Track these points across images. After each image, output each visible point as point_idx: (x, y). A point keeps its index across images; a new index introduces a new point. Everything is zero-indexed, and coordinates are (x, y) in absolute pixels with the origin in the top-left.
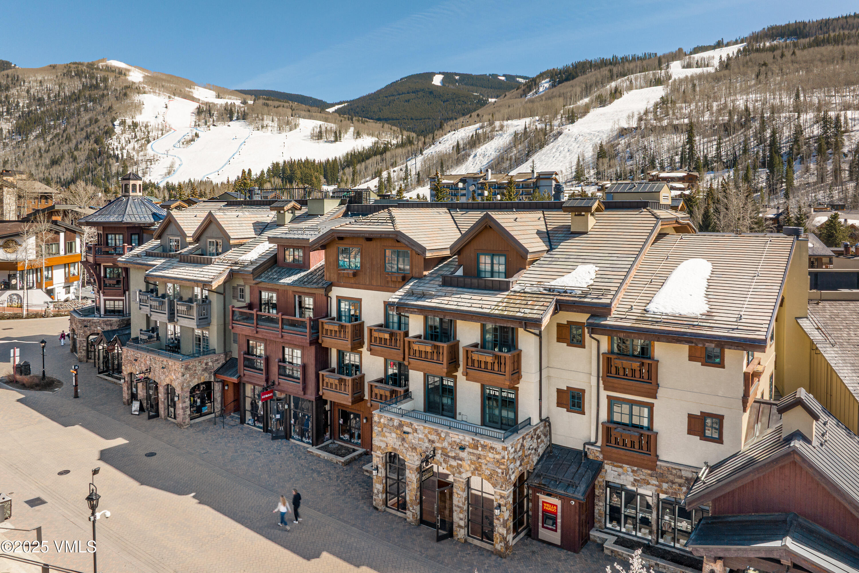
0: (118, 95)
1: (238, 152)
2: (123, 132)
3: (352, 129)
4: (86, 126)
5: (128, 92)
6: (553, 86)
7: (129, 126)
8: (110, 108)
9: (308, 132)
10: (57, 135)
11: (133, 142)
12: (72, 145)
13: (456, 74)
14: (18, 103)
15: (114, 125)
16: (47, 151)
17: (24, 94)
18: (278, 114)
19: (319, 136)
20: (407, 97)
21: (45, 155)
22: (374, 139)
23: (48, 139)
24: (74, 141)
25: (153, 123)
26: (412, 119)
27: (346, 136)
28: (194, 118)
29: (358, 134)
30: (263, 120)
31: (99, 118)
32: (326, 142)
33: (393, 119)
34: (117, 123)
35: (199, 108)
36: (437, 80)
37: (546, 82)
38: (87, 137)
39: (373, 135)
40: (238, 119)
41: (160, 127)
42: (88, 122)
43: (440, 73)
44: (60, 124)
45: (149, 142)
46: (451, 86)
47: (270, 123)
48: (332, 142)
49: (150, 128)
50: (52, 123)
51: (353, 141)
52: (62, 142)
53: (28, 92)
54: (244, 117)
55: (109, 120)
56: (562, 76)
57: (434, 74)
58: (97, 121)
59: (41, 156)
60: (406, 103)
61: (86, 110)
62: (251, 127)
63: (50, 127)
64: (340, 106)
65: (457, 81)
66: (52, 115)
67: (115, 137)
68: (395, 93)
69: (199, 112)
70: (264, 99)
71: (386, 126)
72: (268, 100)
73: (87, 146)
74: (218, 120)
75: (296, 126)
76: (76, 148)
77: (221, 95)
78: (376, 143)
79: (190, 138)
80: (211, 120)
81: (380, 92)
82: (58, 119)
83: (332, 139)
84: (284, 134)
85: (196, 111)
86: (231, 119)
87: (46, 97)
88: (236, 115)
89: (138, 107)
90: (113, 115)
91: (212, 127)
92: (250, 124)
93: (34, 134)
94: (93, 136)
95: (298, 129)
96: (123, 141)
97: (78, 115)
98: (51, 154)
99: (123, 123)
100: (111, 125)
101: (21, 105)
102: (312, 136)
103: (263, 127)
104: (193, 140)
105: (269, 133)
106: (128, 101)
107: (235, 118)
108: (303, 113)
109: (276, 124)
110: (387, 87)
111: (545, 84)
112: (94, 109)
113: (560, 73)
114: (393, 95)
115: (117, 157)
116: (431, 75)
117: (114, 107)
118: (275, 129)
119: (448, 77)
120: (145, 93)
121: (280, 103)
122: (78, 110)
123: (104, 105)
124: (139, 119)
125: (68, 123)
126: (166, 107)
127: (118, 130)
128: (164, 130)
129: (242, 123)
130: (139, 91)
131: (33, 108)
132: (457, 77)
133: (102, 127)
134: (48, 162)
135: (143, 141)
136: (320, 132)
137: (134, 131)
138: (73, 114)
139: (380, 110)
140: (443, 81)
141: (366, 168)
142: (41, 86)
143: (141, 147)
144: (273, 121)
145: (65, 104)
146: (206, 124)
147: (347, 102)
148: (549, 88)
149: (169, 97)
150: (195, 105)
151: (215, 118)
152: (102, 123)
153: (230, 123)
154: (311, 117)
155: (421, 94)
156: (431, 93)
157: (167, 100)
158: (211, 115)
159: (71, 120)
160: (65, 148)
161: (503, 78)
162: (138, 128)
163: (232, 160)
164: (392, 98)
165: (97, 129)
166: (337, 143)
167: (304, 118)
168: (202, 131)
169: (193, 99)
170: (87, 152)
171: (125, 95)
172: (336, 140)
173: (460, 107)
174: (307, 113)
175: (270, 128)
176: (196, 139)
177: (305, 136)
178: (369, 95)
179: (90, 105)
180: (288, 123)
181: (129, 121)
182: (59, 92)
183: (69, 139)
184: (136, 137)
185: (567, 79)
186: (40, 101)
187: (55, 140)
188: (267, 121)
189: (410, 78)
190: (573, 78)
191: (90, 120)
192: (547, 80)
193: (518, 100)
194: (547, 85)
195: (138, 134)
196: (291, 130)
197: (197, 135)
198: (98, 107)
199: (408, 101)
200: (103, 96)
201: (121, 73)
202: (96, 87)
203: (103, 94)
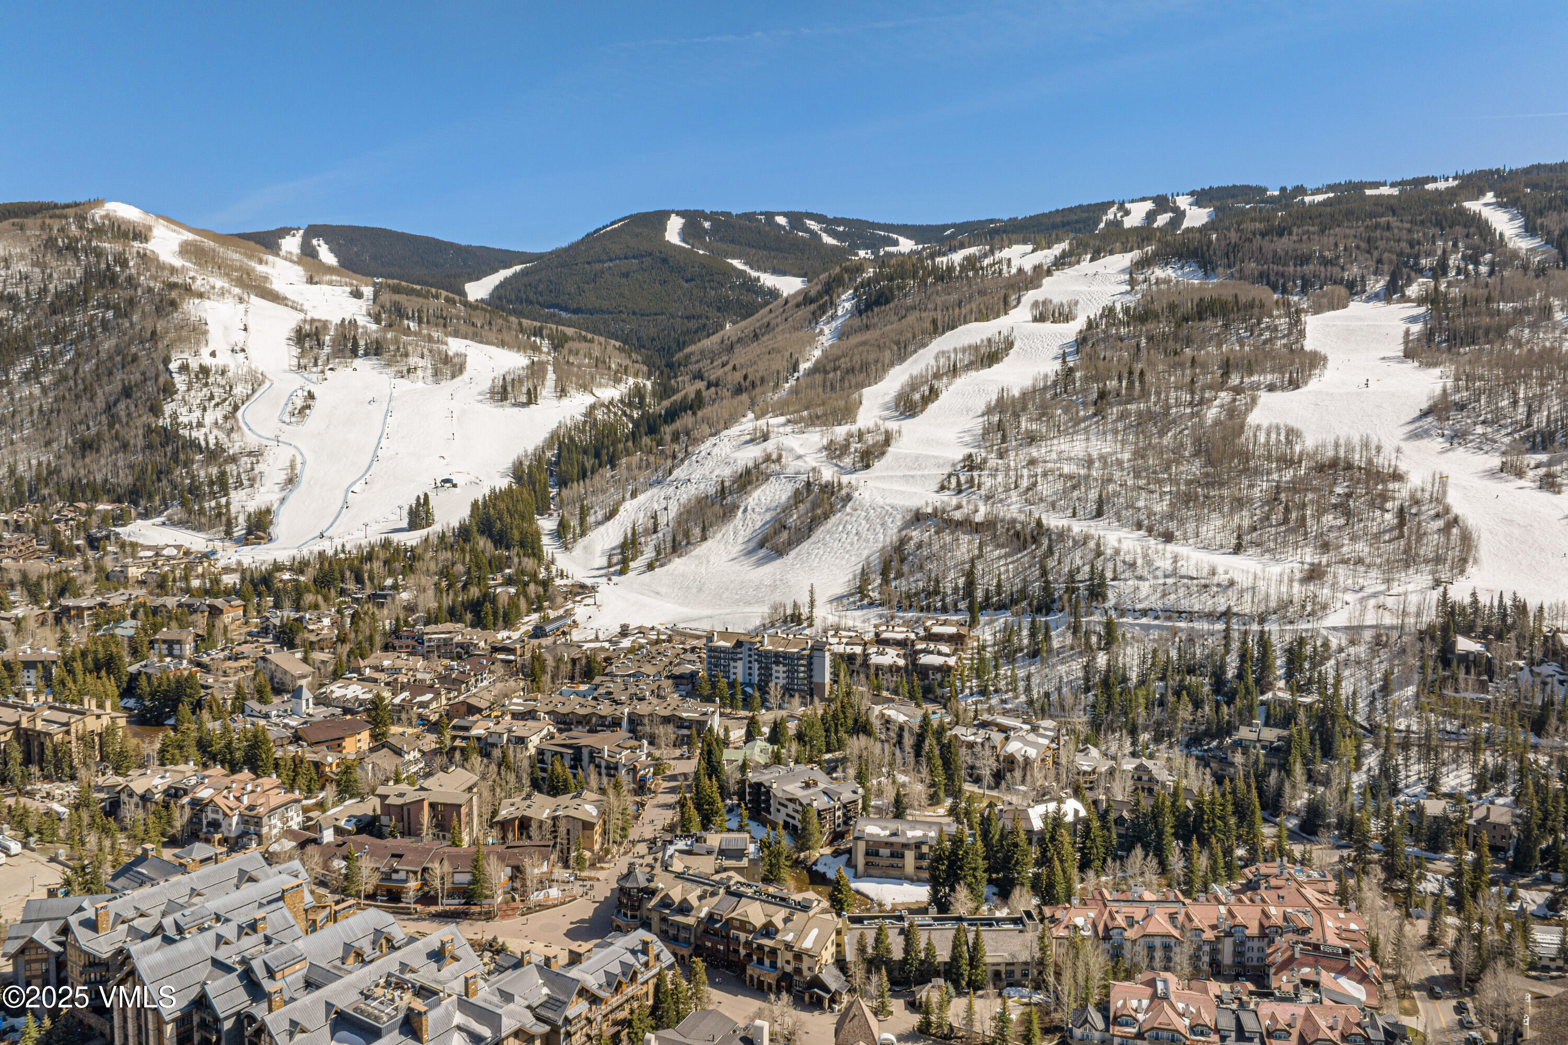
0: (157, 301)
1: (384, 435)
2: (189, 387)
4: (117, 367)
5: (175, 297)
6: (858, 308)
7: (197, 375)
8: (153, 333)
9: (486, 385)
11: (210, 408)
13: (705, 216)
15: (169, 369)
19: (503, 392)
20: (624, 266)
22: (586, 399)
25: (230, 363)
26: (634, 313)
27: (544, 392)
28: (296, 351)
29: (562, 392)
30: (407, 356)
32: (514, 405)
33: (603, 312)
34: (173, 367)
35: (299, 331)
36: (674, 230)
38: (126, 393)
39: (583, 384)
40: (366, 354)
41: (247, 374)
42: (117, 359)
43: (677, 213)
44: (61, 354)
45: (236, 407)
46: (697, 247)
47: (421, 363)
48: (524, 405)
49: (230, 376)
50: (46, 349)
51: (555, 402)
54: (376, 349)
55: (159, 361)
56: (871, 292)
57: (667, 215)
60: (624, 280)
62: (391, 372)
63: (45, 358)
65: (706, 230)
67: (178, 397)
68: (604, 257)
69: (300, 338)
72: (398, 291)
73: (135, 415)
74: (334, 356)
75: (462, 362)
76: (113, 417)
77: (314, 275)
78: (590, 405)
79: (299, 403)
80: (323, 356)
83: (524, 399)
84: (444, 385)
85: (295, 335)
86: (356, 356)
88: (362, 347)
89: (199, 330)
90: (163, 348)
91: (328, 373)
92: (388, 364)
93: (18, 369)
95: (466, 375)
96: (195, 408)
97: (93, 338)
98: (67, 422)
99: (184, 368)
100: (164, 371)
102: (492, 392)
103: (409, 371)
104: (307, 407)
105: (420, 383)
106: (180, 317)
107: (361, 352)
109: (428, 364)
113: (868, 284)
114: (600, 261)
116: (663, 217)
117: (160, 331)
118: (429, 373)
119: (691, 222)
120: (201, 295)
126: (245, 329)
128: (254, 381)
129: (374, 362)
130: (190, 291)
132: (706, 223)
135: (227, 406)
136: (504, 388)
137: (206, 383)
138: (82, 333)
139: (581, 291)
140: (683, 233)
143: (227, 420)
144: (422, 356)
146: (317, 366)
148: (851, 313)
149: (241, 298)
150: (289, 321)
151: (329, 352)
152: (145, 363)
153: (356, 363)
154: (480, 339)
155: (647, 261)
156: (664, 261)
157: (240, 308)
158: (321, 345)
159: (82, 346)
160: (88, 407)
161: (783, 222)
162: (212, 377)
163: (379, 452)
164: (598, 266)
165: (140, 378)
166: (533, 406)
167: (466, 340)
168: (314, 382)
169: (281, 301)
171: (172, 303)
172: (529, 403)
175: (420, 373)
176: (310, 402)
177: (480, 394)
180: (448, 359)
182: (44, 283)
183: (91, 393)
184: (212, 396)
187: (65, 390)
188: (414, 358)
195: (214, 390)
196: (453, 377)
197: (311, 396)
199: (626, 275)
200: (131, 302)
201: (141, 235)
202: (112, 278)
203: (131, 299)
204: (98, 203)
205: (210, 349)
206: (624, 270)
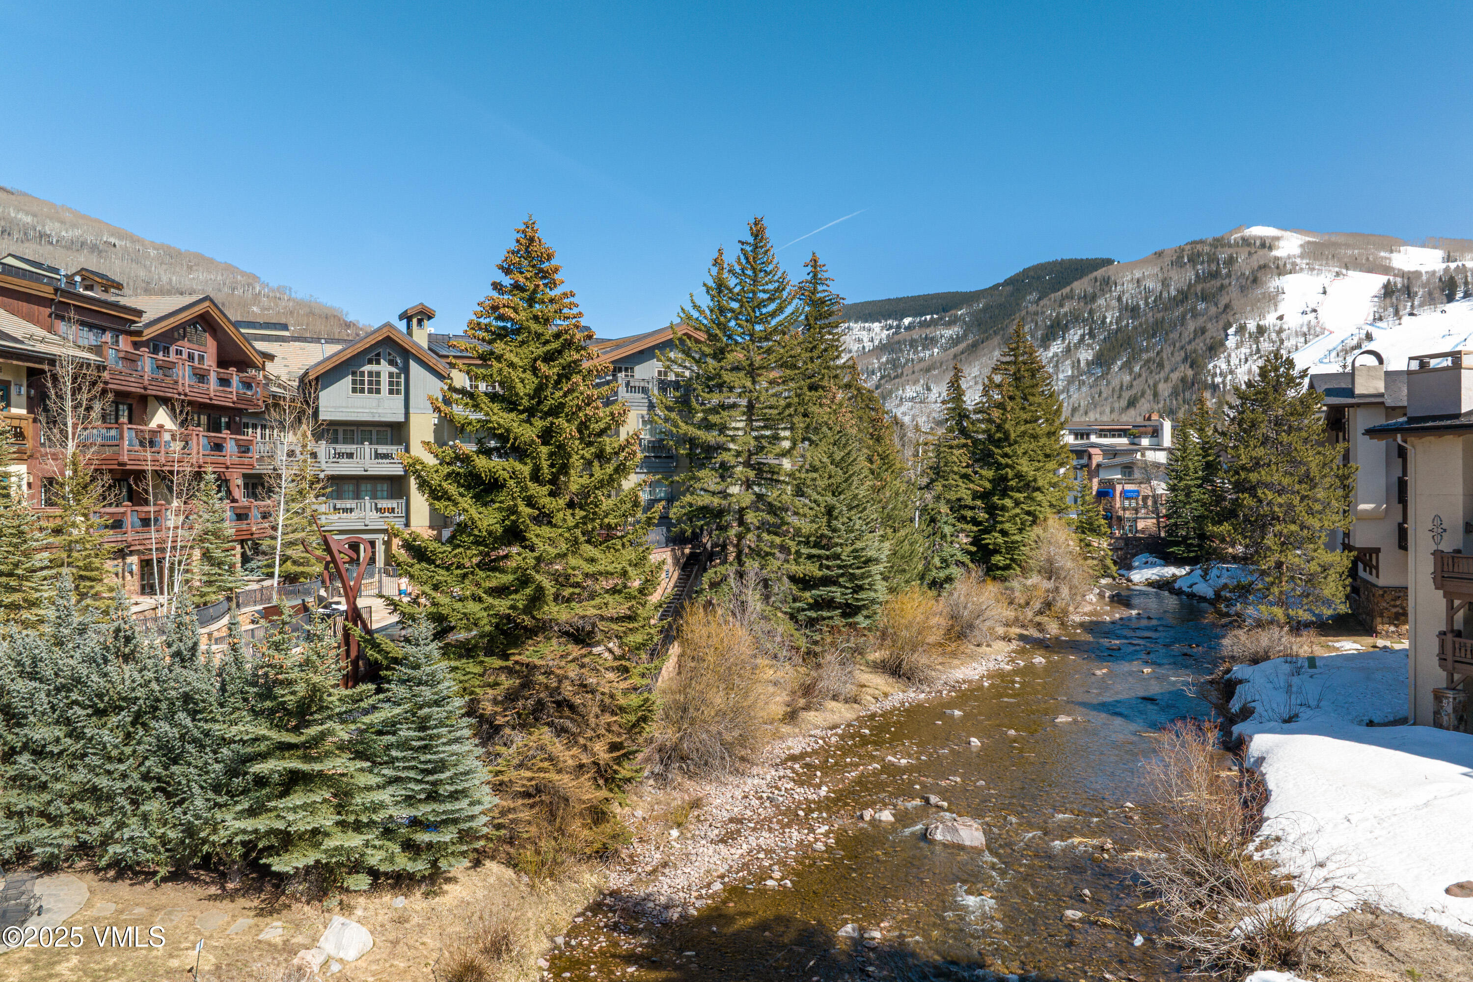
2: (1240, 344)
5: (1260, 276)
7: (1251, 335)
10: (1148, 361)
14: (1105, 318)
17: (1114, 303)
31: (1209, 326)
34: (1232, 330)
52: (1151, 372)
53: (1119, 299)
55: (1220, 328)
63: (1141, 350)
66: (1145, 331)
67: (1224, 355)
69: (1388, 291)
82: (1154, 335)
85: (1383, 291)
87: (1142, 303)
96: (1234, 361)
99: (1241, 329)
100: (1221, 336)
101: (1108, 320)
115: (1214, 387)
122: (1184, 317)
124: (1270, 320)
126: (1325, 293)
127: (1231, 342)
131: (1124, 323)
142: (1139, 287)
152: (1211, 333)
160: (1154, 379)
170: (1173, 384)
171: (1255, 281)
179: (1201, 306)
181: (1252, 326)
182: (1161, 293)
186: (1134, 311)
198: (1212, 308)
202: (1215, 275)
203: (1222, 285)
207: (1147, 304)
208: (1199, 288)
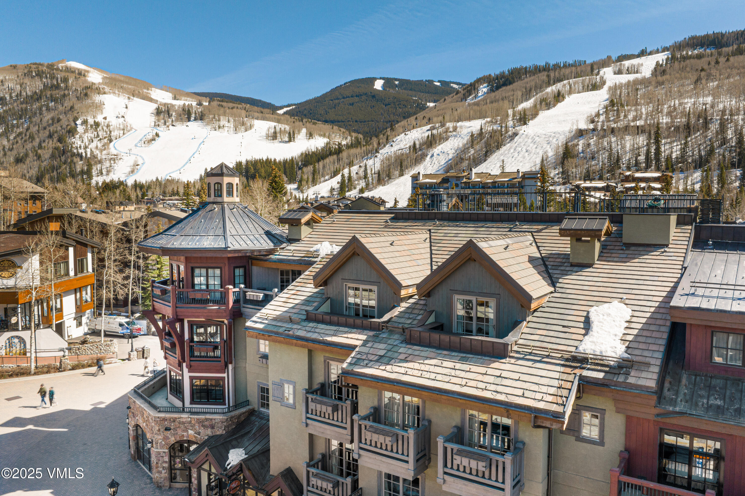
0: (78, 95)
1: (198, 150)
2: (86, 131)
3: (304, 131)
4: (49, 125)
5: (89, 93)
6: (492, 90)
7: (91, 126)
8: (72, 108)
9: (264, 133)
10: (20, 134)
11: (95, 141)
12: (36, 143)
13: (396, 80)
15: (76, 124)
16: (11, 150)
18: (233, 115)
19: (274, 136)
20: (351, 100)
21: (9, 153)
22: (326, 140)
23: (12, 137)
24: (37, 140)
25: (114, 122)
26: (356, 121)
27: (299, 137)
28: (153, 119)
29: (310, 135)
30: (219, 120)
31: (61, 117)
32: (280, 142)
33: (338, 122)
34: (79, 122)
35: (158, 109)
36: (379, 85)
37: (485, 87)
38: (50, 136)
39: (324, 136)
40: (195, 119)
41: (122, 127)
42: (50, 122)
43: (381, 78)
44: (22, 124)
45: (111, 141)
46: (391, 91)
47: (227, 124)
48: (286, 142)
49: (111, 127)
50: (15, 122)
51: (306, 141)
52: (25, 141)
54: (201, 117)
55: (71, 120)
56: (499, 82)
57: (375, 79)
58: (59, 120)
59: (5, 155)
60: (350, 107)
61: (48, 109)
62: (209, 127)
63: (13, 126)
64: (288, 109)
65: (396, 86)
66: (14, 114)
67: (77, 136)
68: (340, 97)
69: (158, 112)
70: (219, 101)
71: (335, 128)
72: (222, 101)
73: (51, 144)
74: (177, 120)
75: (251, 127)
76: (40, 147)
77: (178, 97)
78: (328, 144)
79: (150, 137)
80: (170, 120)
81: (325, 96)
82: (21, 118)
83: (287, 139)
84: (240, 135)
85: (155, 112)
86: (189, 120)
87: (7, 97)
88: (193, 115)
89: (99, 107)
90: (75, 114)
91: (171, 127)
92: (208, 124)
94: (56, 135)
95: (253, 130)
96: (86, 140)
97: (41, 114)
98: (14, 152)
99: (85, 122)
100: (73, 124)
102: (267, 136)
103: (219, 127)
104: (153, 140)
105: (226, 133)
106: (89, 101)
107: (192, 119)
108: (256, 114)
109: (232, 125)
110: (333, 91)
111: (483, 89)
112: (56, 109)
113: (497, 79)
114: (338, 99)
116: (372, 80)
117: (76, 107)
118: (232, 129)
119: (388, 82)
120: (105, 93)
121: (234, 105)
122: (40, 109)
123: (66, 105)
124: (99, 119)
125: (31, 122)
126: (127, 108)
127: (80, 129)
128: (125, 130)
129: (199, 123)
130: (99, 91)
132: (397, 83)
133: (64, 126)
134: (12, 159)
135: (106, 140)
136: (275, 133)
137: (96, 130)
138: (35, 113)
139: (327, 113)
140: (384, 86)
141: (324, 167)
142: (3, 85)
143: (103, 146)
144: (229, 122)
145: (27, 103)
146: (165, 124)
147: (295, 105)
148: (487, 93)
149: (129, 98)
150: (154, 106)
151: (174, 119)
152: (64, 122)
153: (189, 123)
154: (264, 119)
155: (364, 97)
156: (374, 97)
157: (126, 101)
158: (170, 116)
159: (34, 120)
160: (29, 146)
161: (438, 84)
162: (100, 128)
163: (192, 159)
164: (337, 101)
165: (59, 128)
166: (291, 143)
167: (257, 119)
168: (161, 130)
169: (151, 100)
170: (50, 151)
171: (86, 95)
172: (290, 141)
173: (401, 110)
174: (260, 115)
175: (226, 129)
176: (157, 138)
177: (260, 137)
178: (315, 99)
179: (52, 104)
180: (243, 124)
181: (91, 121)
182: (21, 92)
183: (32, 138)
184: (98, 136)
185: (505, 84)
186: (2, 100)
187: (19, 139)
188: (223, 122)
189: (353, 82)
190: (510, 83)
191: (53, 119)
192: (485, 85)
193: (460, 104)
194: (485, 90)
195: (100, 133)
196: (246, 130)
197: (157, 135)
198: (60, 106)
199: (352, 104)
200: (64, 96)
201: (81, 74)
202: (57, 87)
203: (65, 94)
204: (62, 61)
205: (104, 116)
206: (351, 102)
207: (11, 97)
208: (49, 93)
